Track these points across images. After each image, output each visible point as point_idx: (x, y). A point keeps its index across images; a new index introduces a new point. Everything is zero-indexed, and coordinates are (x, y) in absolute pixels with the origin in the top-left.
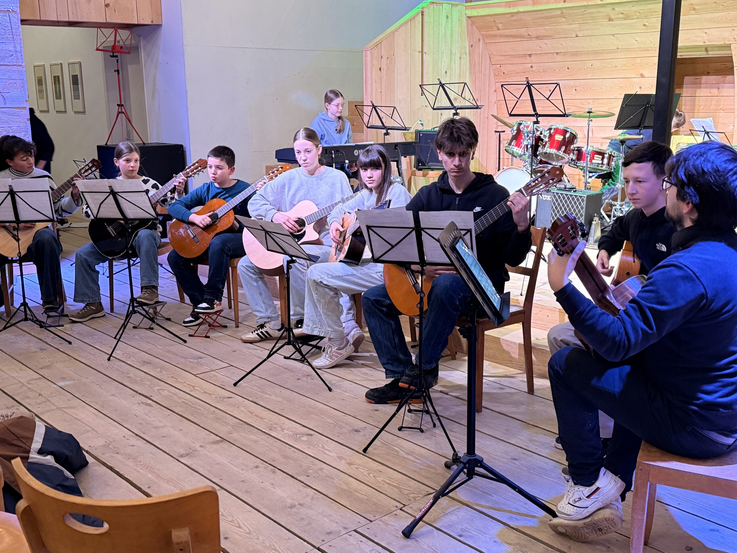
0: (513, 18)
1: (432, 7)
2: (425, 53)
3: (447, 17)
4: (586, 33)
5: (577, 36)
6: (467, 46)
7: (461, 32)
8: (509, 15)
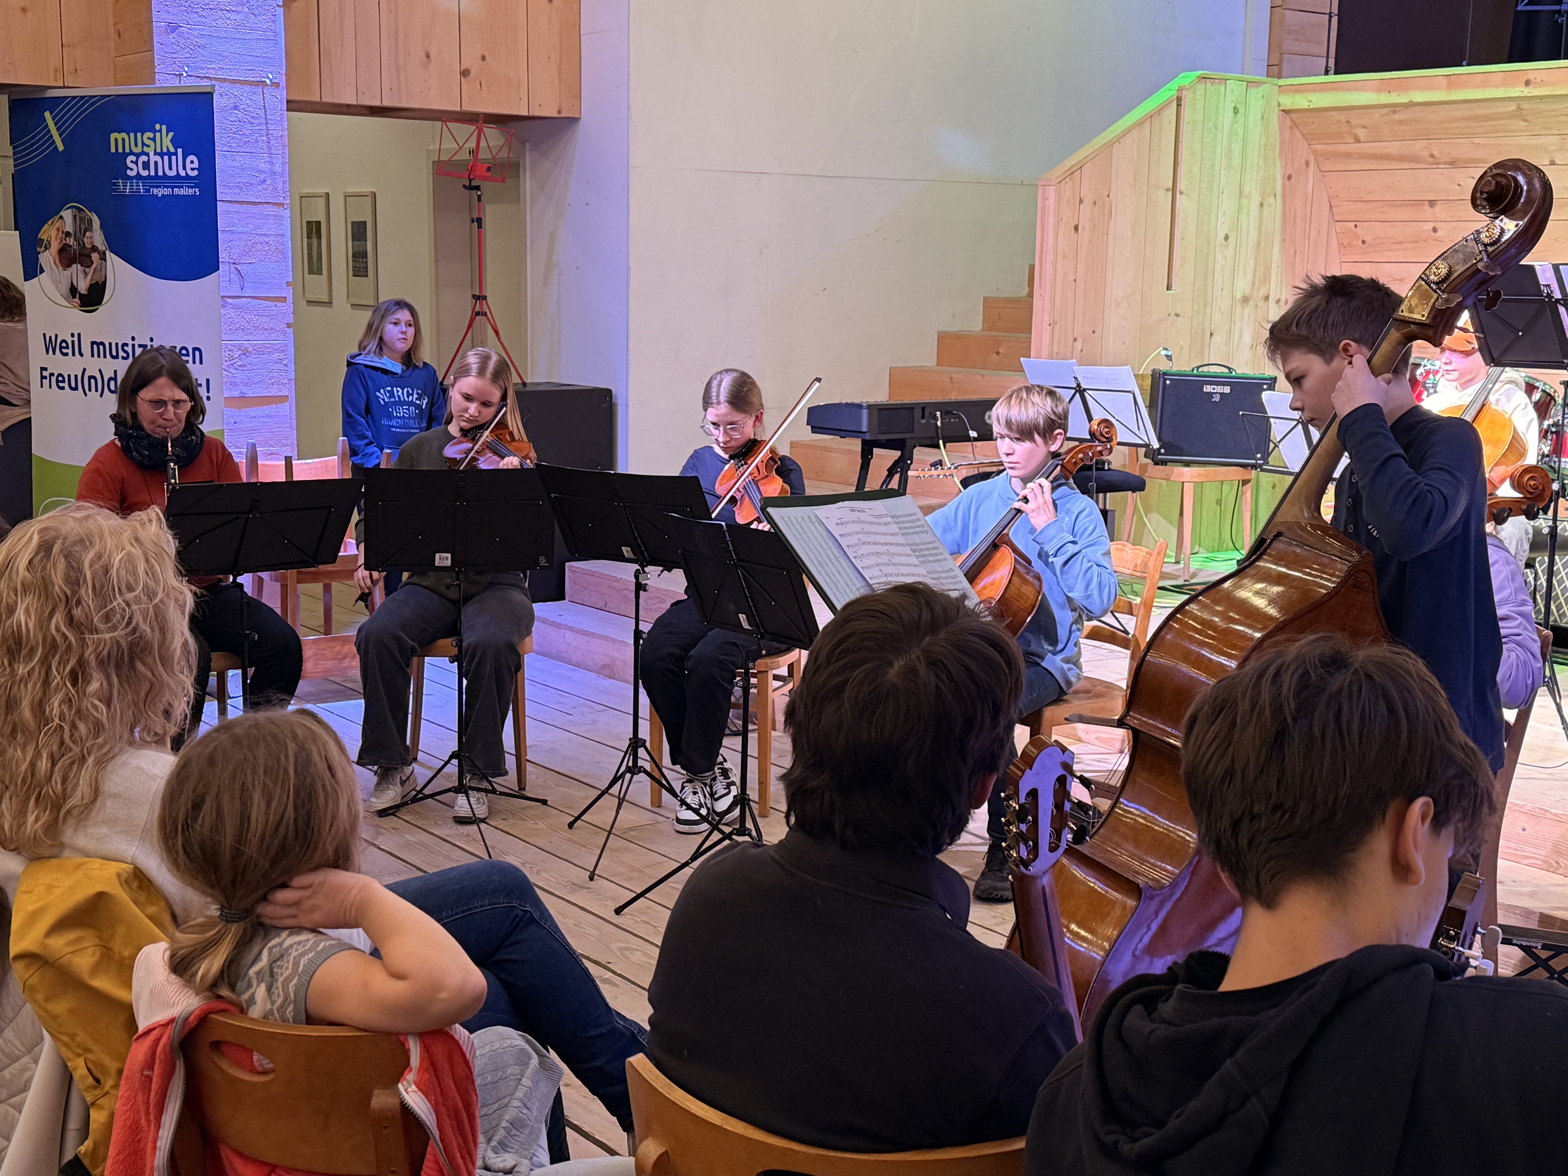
0: (1396, 117)
1: (1201, 87)
2: (1181, 193)
3: (1236, 111)
6: (1279, 177)
7: (1266, 145)
8: (1386, 110)
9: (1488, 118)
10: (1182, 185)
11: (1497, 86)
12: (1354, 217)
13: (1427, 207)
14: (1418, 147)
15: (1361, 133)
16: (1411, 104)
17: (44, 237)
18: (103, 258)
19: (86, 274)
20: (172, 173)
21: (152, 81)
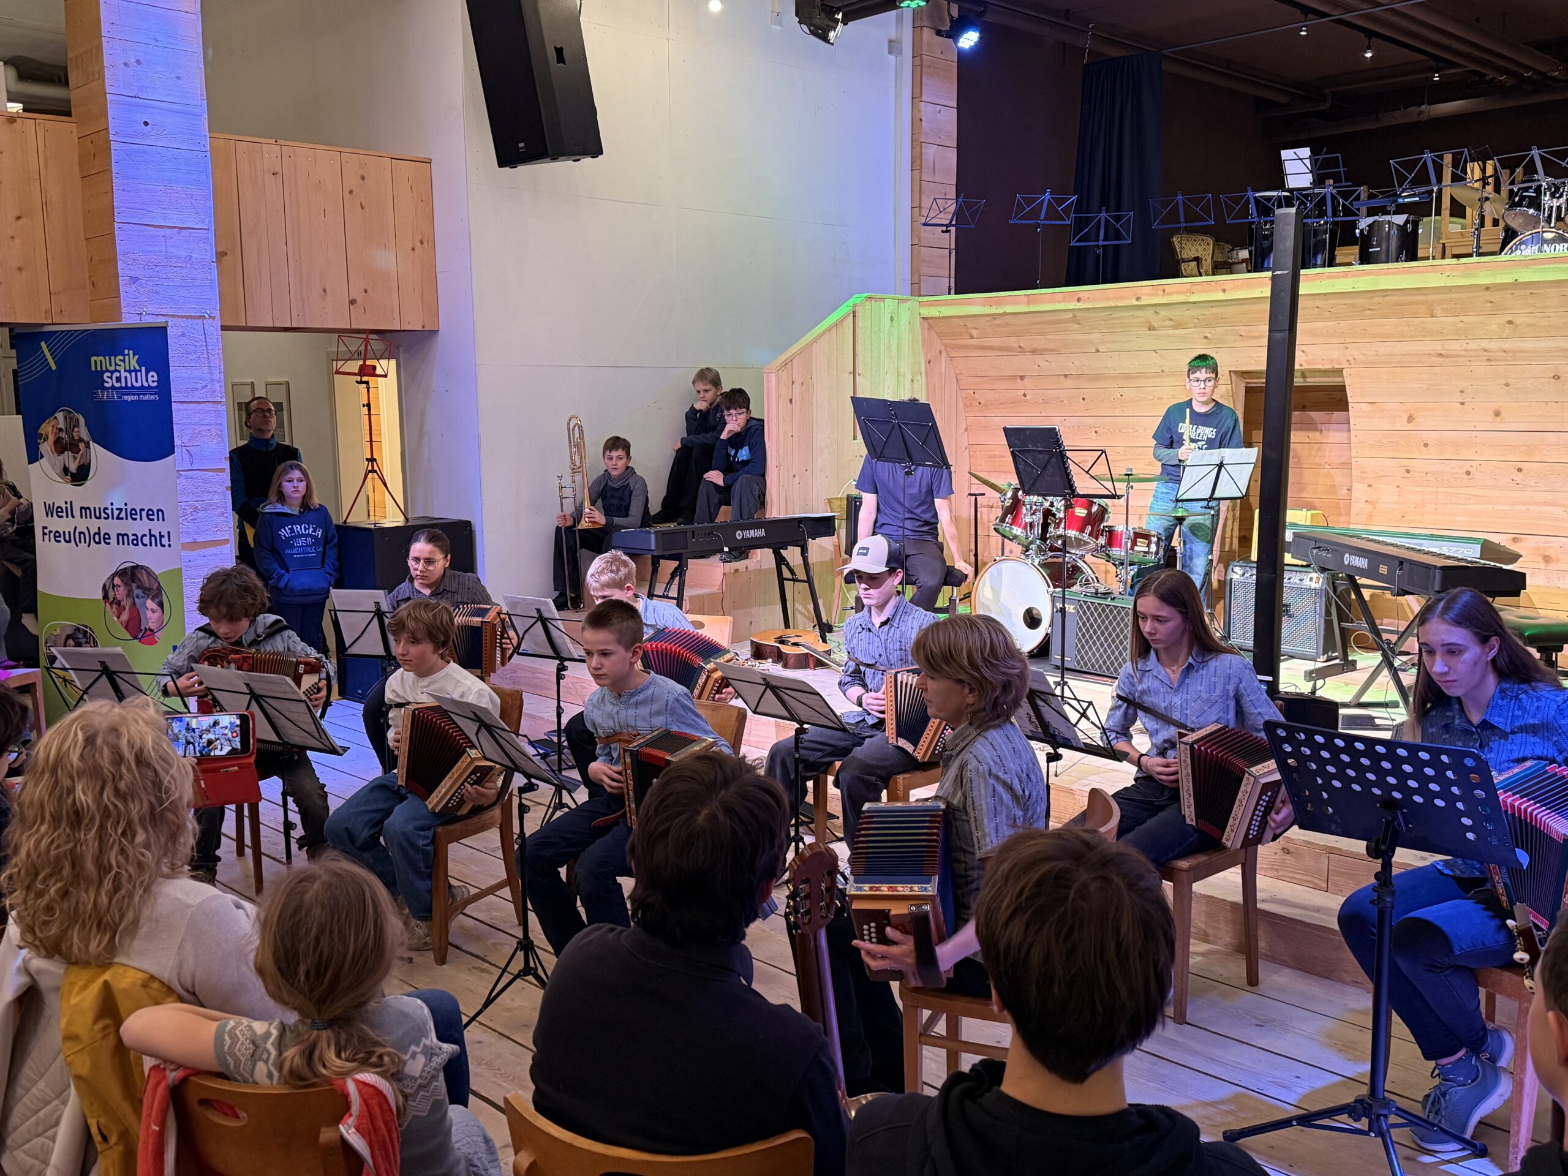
0: (997, 322)
1: (868, 303)
2: (860, 374)
3: (892, 319)
4: (1112, 347)
5: (1097, 351)
6: (923, 362)
7: (913, 341)
8: (990, 318)
9: (1055, 322)
10: (859, 370)
11: (1059, 302)
12: (972, 387)
13: (1019, 380)
14: (1012, 341)
15: (974, 332)
16: (1005, 314)
17: (43, 432)
18: (88, 446)
19: (75, 458)
20: (139, 384)
21: (119, 319)
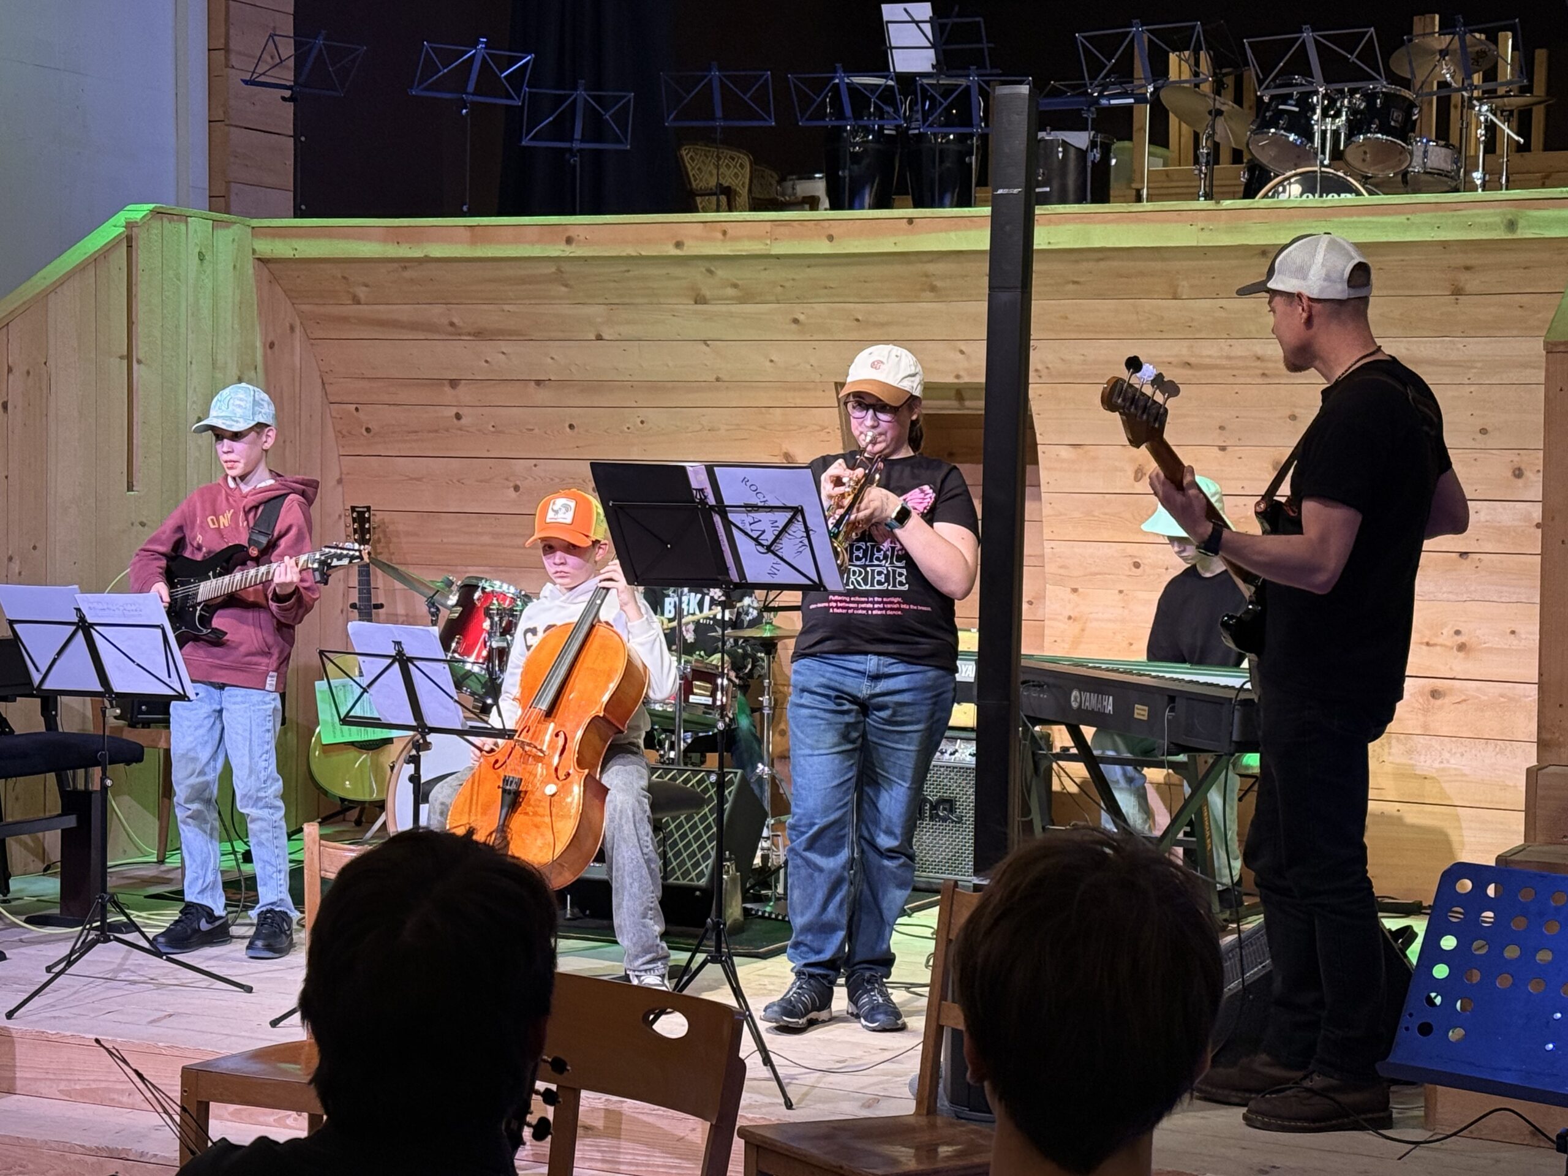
0: (407, 274)
1: (156, 224)
2: (139, 362)
3: (201, 257)
4: (627, 330)
5: (599, 338)
6: (258, 344)
7: (241, 303)
8: (396, 265)
9: (522, 281)
10: (140, 351)
11: (532, 243)
12: (354, 399)
13: (447, 389)
14: (435, 313)
15: (362, 292)
16: (427, 260)
